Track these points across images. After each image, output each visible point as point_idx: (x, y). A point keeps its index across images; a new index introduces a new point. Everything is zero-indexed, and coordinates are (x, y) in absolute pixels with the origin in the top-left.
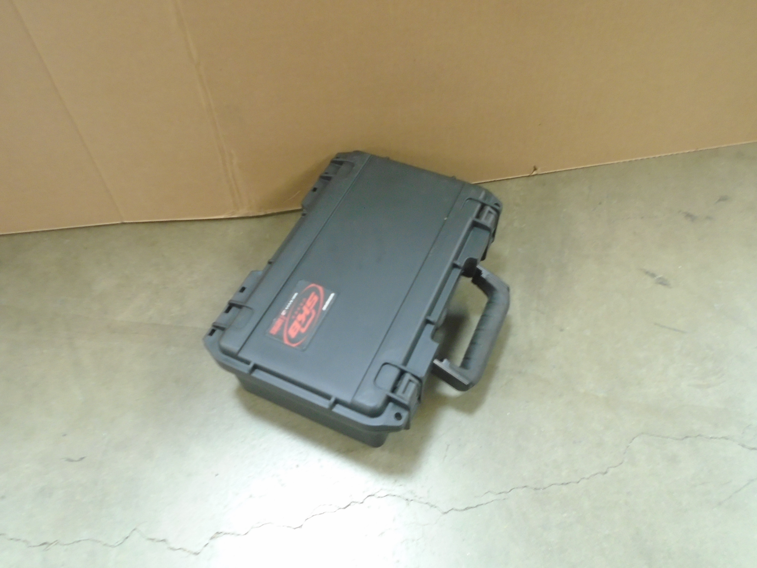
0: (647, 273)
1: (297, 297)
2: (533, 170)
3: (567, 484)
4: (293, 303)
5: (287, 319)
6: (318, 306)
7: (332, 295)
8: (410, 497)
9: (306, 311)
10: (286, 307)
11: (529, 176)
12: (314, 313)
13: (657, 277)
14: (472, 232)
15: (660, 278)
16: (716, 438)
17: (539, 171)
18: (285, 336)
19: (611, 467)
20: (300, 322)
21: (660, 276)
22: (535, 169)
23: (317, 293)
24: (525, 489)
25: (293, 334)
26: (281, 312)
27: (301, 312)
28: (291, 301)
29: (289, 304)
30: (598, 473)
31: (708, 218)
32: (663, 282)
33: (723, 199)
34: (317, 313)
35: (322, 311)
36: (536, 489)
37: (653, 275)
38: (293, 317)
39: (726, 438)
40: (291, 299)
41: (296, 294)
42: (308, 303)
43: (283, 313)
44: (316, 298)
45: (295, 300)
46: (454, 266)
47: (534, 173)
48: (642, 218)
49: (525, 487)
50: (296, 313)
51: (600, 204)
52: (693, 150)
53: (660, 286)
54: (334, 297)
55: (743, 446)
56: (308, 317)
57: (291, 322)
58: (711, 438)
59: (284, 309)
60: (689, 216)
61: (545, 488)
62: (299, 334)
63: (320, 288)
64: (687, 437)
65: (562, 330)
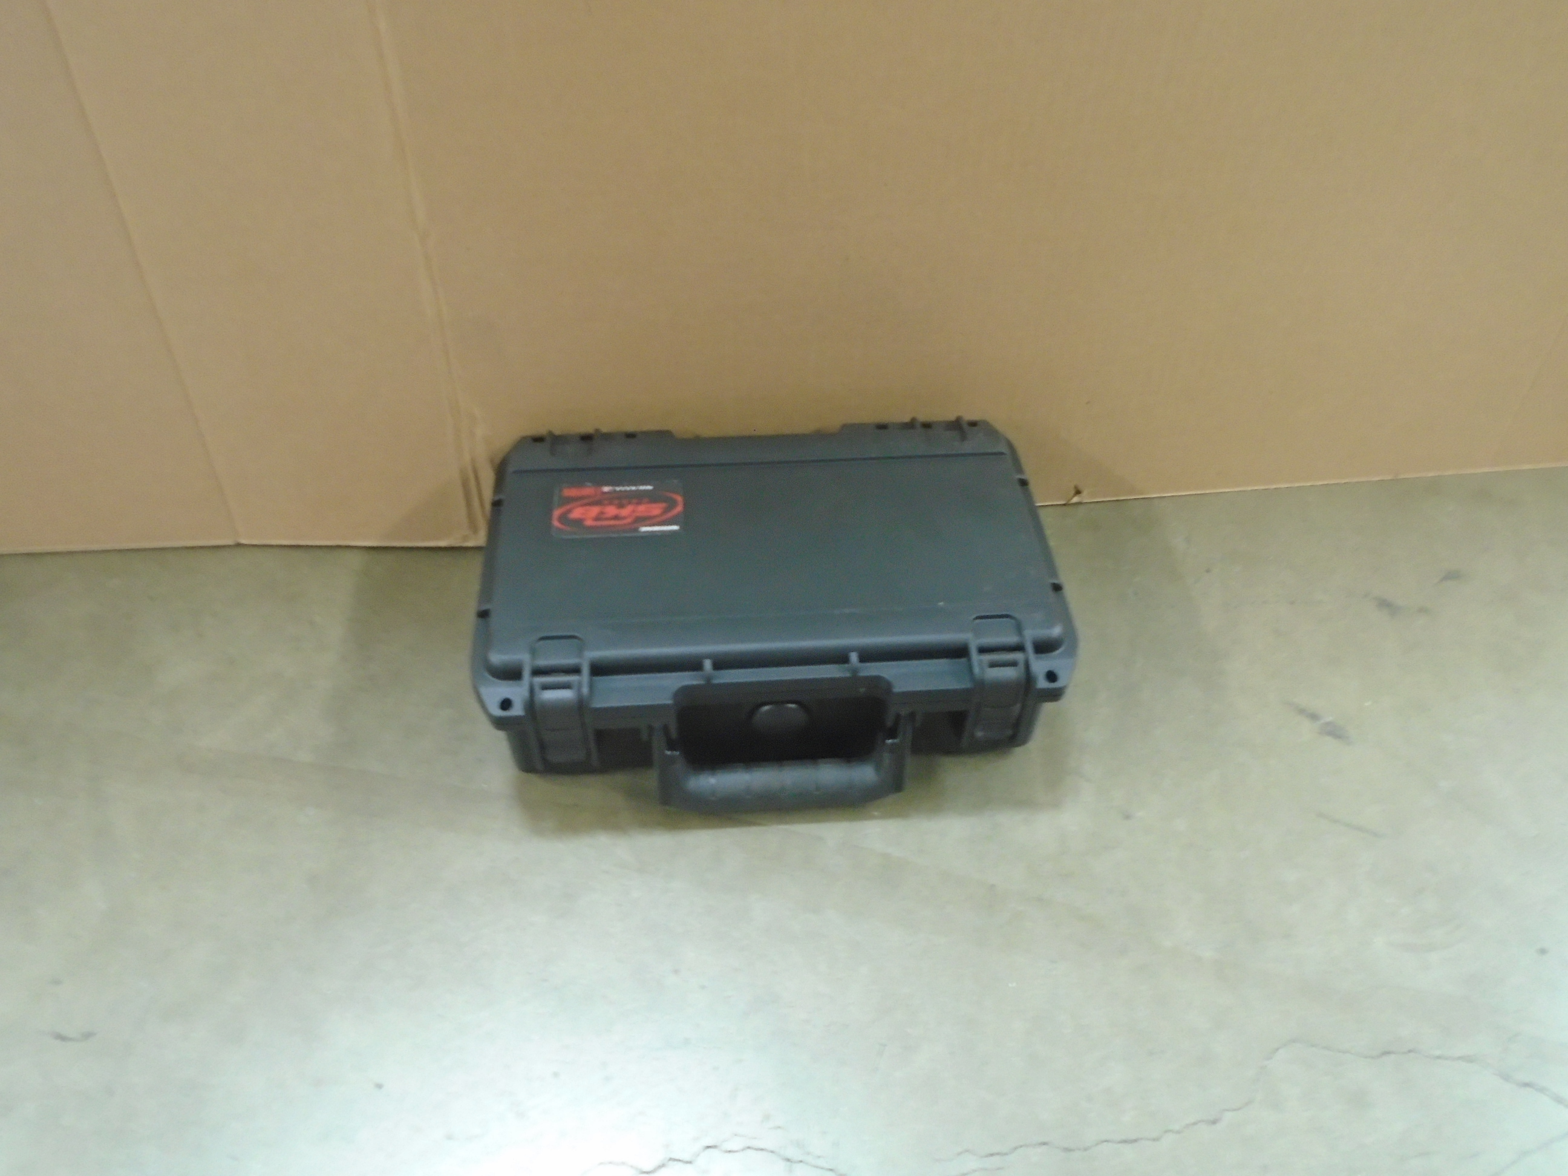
0: (1302, 711)
1: (644, 491)
2: (1073, 492)
3: (1135, 1141)
4: (629, 491)
5: (597, 498)
6: (640, 520)
7: (674, 527)
8: (792, 1152)
9: (626, 511)
10: (622, 486)
11: (1064, 505)
12: (627, 521)
13: (1322, 721)
15: (1328, 724)
16: (1447, 1058)
17: (1085, 497)
18: (568, 507)
19: (1227, 1110)
20: (601, 514)
21: (1330, 719)
22: (1078, 492)
23: (669, 509)
24: (1044, 1148)
25: (577, 513)
26: (610, 485)
27: (623, 507)
28: (634, 488)
29: (628, 488)
30: (1200, 1121)
31: (1422, 610)
32: (1334, 731)
33: (1452, 576)
34: (627, 524)
35: (636, 530)
36: (1067, 1150)
37: (1314, 717)
38: (607, 502)
39: (1469, 1059)
41: (649, 487)
42: (643, 507)
43: (606, 489)
44: (656, 512)
45: (636, 491)
47: (1075, 500)
48: (1292, 603)
49: (1044, 1144)
50: (617, 502)
51: (1208, 571)
52: (1390, 478)
53: (1328, 739)
55: (1506, 1078)
56: (614, 518)
57: (593, 503)
58: (1439, 1057)
59: (616, 485)
60: (1385, 604)
61: (1086, 1149)
62: (577, 522)
63: (678, 510)
64: (1387, 1053)
65: (1127, 817)
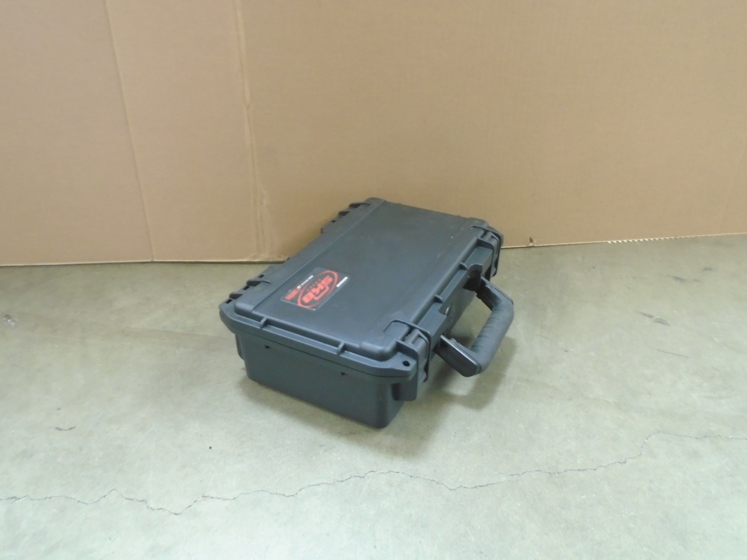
0: (645, 315)
1: (312, 278)
3: (584, 470)
4: (308, 282)
5: (302, 291)
6: (331, 285)
7: (346, 278)
9: (320, 287)
10: (302, 283)
11: (526, 247)
12: (328, 288)
13: (655, 318)
14: (476, 249)
17: (535, 244)
18: (299, 301)
19: (629, 458)
20: (314, 294)
21: (658, 317)
22: (531, 241)
23: (332, 276)
25: (306, 300)
26: (298, 286)
27: (316, 287)
28: (307, 280)
29: (305, 282)
30: (616, 463)
31: (696, 280)
32: (661, 321)
33: (708, 269)
34: (330, 289)
35: (336, 288)
36: (550, 473)
38: (308, 290)
40: (307, 278)
41: (312, 276)
42: (323, 282)
43: (299, 287)
44: (330, 280)
45: (310, 280)
46: (461, 267)
47: (531, 244)
48: (634, 278)
49: (539, 471)
50: (311, 287)
51: (594, 268)
53: (658, 324)
54: (347, 280)
56: (321, 291)
57: (305, 294)
59: (300, 284)
60: (678, 278)
61: (560, 473)
62: (312, 302)
63: (335, 274)
64: (706, 437)
